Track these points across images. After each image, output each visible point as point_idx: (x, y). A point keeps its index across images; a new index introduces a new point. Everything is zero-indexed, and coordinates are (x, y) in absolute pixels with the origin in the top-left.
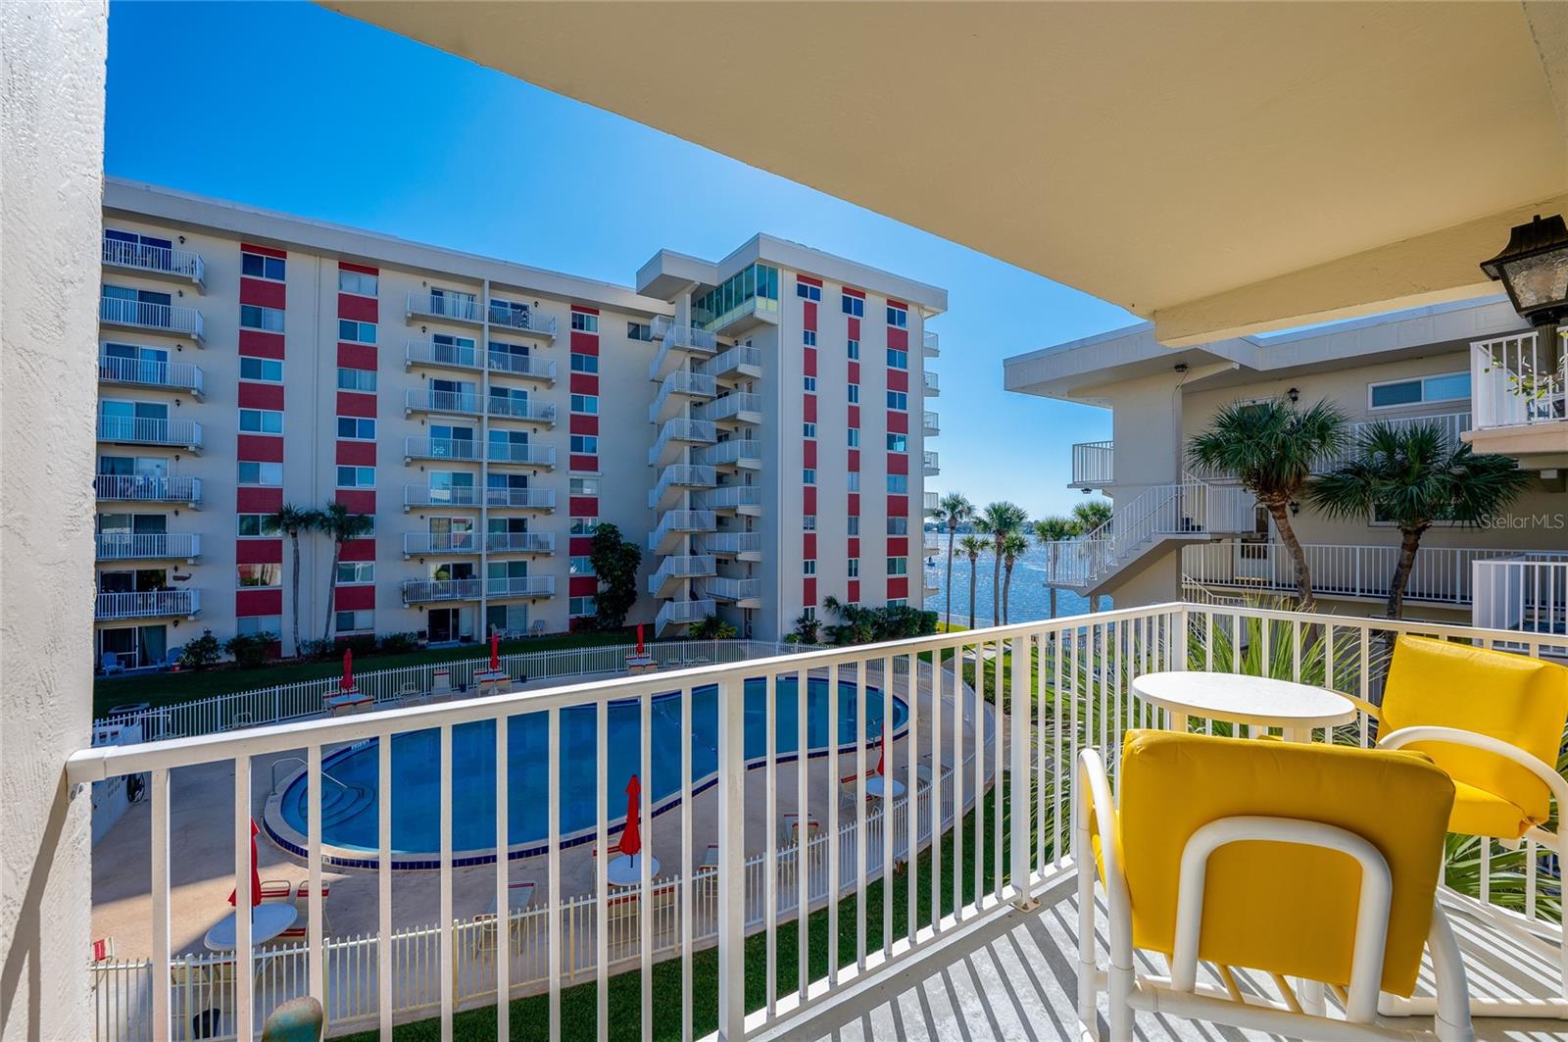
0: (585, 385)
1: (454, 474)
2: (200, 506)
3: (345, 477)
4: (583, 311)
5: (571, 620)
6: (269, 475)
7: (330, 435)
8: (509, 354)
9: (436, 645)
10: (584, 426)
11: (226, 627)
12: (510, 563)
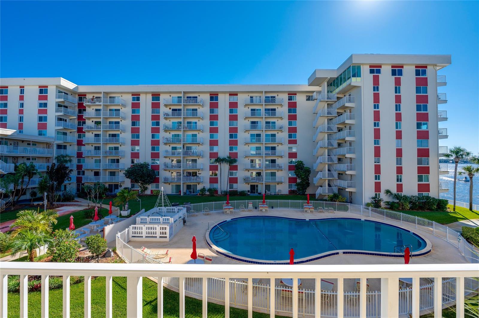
0: (292, 118)
1: (256, 147)
2: (203, 157)
3: (231, 149)
4: (292, 95)
5: (289, 190)
6: (216, 149)
7: (228, 138)
8: (270, 111)
9: (252, 195)
10: (292, 130)
11: (207, 186)
12: (271, 172)
